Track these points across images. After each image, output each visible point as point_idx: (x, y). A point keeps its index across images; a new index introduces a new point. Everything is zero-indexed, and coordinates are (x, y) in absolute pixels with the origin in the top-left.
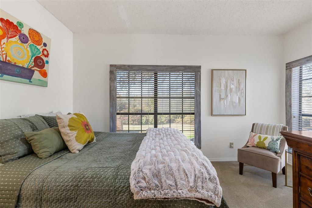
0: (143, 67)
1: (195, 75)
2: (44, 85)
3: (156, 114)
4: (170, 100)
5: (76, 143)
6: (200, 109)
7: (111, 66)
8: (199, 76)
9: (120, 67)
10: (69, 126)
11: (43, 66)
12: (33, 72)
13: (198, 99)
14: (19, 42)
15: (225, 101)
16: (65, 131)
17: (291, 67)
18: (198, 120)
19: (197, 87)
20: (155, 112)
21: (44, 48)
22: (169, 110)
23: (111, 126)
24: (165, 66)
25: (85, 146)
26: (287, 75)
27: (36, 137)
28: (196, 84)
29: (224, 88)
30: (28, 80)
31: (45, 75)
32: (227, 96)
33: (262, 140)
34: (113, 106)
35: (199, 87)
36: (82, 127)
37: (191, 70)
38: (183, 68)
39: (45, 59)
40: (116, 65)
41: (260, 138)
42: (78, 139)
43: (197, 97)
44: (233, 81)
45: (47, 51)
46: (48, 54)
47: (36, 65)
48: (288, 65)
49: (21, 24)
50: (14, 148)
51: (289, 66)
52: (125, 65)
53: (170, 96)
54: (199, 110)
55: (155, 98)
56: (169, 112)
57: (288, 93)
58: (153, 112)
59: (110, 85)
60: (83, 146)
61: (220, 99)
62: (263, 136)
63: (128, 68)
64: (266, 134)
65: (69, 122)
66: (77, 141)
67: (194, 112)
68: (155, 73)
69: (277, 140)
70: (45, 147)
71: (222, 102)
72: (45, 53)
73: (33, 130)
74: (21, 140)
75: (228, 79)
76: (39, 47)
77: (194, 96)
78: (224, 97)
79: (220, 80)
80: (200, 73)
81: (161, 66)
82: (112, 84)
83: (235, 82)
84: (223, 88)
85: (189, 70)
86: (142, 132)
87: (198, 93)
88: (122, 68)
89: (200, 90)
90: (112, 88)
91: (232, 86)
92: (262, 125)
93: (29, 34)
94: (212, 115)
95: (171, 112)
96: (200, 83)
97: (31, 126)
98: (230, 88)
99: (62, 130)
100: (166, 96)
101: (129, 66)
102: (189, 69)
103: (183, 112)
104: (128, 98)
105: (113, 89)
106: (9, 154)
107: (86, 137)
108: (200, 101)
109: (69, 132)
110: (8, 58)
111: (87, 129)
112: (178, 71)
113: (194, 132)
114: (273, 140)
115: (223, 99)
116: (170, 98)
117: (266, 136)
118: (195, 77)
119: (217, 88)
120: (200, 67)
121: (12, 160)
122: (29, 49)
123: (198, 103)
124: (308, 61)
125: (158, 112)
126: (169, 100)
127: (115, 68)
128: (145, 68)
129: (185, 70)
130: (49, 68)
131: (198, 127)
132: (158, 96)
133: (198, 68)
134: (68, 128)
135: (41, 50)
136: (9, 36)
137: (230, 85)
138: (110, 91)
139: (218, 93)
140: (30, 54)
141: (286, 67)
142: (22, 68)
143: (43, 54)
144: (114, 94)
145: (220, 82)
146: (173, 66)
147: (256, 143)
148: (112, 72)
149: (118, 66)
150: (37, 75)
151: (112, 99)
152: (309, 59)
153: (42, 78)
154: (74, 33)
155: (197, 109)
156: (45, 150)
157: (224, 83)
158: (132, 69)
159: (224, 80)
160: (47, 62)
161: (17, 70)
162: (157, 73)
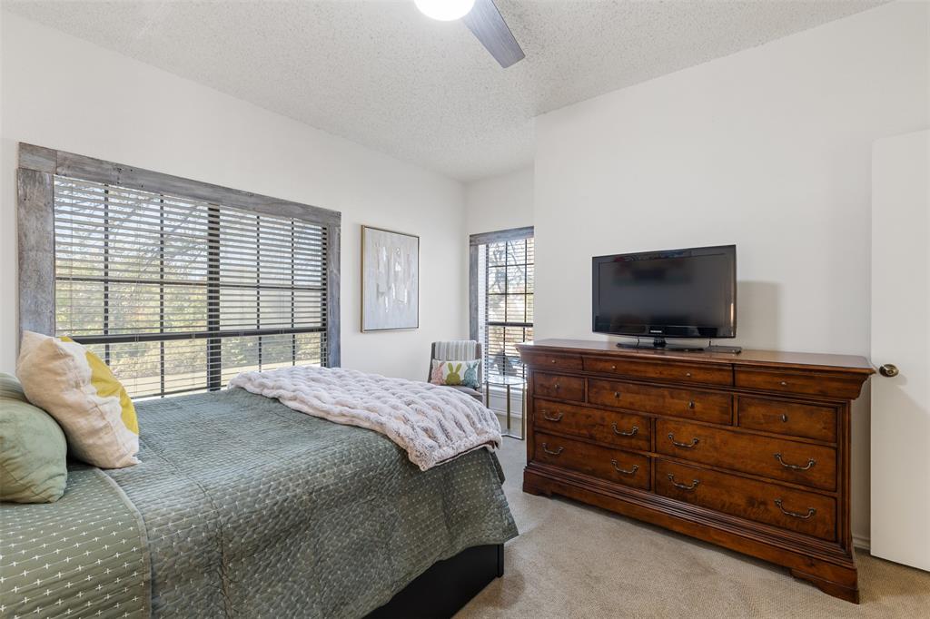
1: (328, 231)
3: (214, 335)
4: (258, 293)
7: (24, 148)
8: (336, 237)
9: (75, 163)
10: (94, 380)
13: (334, 293)
15: (387, 299)
16: (81, 397)
17: (477, 242)
18: (333, 345)
19: (332, 264)
20: (210, 329)
22: (255, 322)
24: (252, 195)
26: (471, 256)
28: (331, 256)
29: (385, 270)
32: (390, 288)
33: (454, 371)
35: (337, 262)
40: (56, 151)
41: (450, 367)
43: (331, 289)
44: (399, 256)
48: (473, 239)
51: (475, 240)
52: (101, 162)
53: (258, 281)
54: (337, 320)
55: (217, 285)
56: (256, 327)
57: (473, 287)
58: (206, 329)
61: (379, 294)
62: (455, 364)
63: (116, 173)
64: (456, 360)
68: (210, 209)
69: (474, 367)
71: (381, 300)
75: (391, 251)
77: (318, 284)
78: (384, 291)
79: (378, 251)
80: (340, 230)
81: (238, 192)
82: (32, 223)
83: (403, 260)
84: (382, 269)
85: (314, 218)
86: (165, 396)
87: (335, 277)
88: (87, 168)
89: (339, 270)
91: (398, 268)
92: (448, 344)
94: (361, 331)
96: (339, 253)
98: (395, 272)
100: (248, 281)
101: (119, 168)
103: (295, 326)
104: (101, 280)
105: (38, 243)
108: (339, 298)
109: (97, 399)
112: (287, 215)
114: (469, 368)
116: (258, 287)
117: (459, 362)
118: (328, 237)
120: (338, 215)
123: (335, 304)
124: (498, 237)
126: (255, 293)
127: (52, 164)
131: (335, 362)
132: (221, 279)
133: (335, 216)
134: (91, 388)
137: (395, 265)
139: (375, 281)
141: (471, 241)
144: (47, 265)
145: (378, 256)
146: (278, 200)
147: (445, 377)
148: (30, 175)
149: (65, 159)
151: (32, 284)
152: (499, 234)
155: (334, 316)
157: (385, 258)
158: (129, 181)
159: (385, 253)
162: (218, 211)
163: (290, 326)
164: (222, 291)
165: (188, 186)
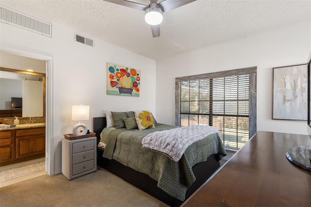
0: (199, 76)
1: (250, 76)
2: (138, 96)
3: (211, 115)
5: (141, 126)
6: (256, 112)
7: (176, 78)
8: (254, 77)
10: (139, 117)
11: (137, 86)
12: (132, 90)
13: (253, 101)
14: (127, 77)
15: (293, 103)
16: (137, 119)
18: (252, 123)
19: (252, 89)
20: (210, 113)
21: (137, 76)
22: (223, 112)
23: (176, 122)
25: (147, 129)
27: (126, 120)
28: (251, 86)
29: (292, 87)
30: (130, 94)
31: (138, 90)
32: (295, 97)
34: (177, 108)
35: (255, 89)
36: (145, 118)
37: (245, 73)
38: (236, 72)
39: (138, 82)
40: (179, 78)
42: (142, 124)
43: (251, 100)
45: (139, 78)
46: (139, 79)
47: (134, 86)
49: (127, 69)
50: (120, 124)
52: (185, 77)
55: (212, 101)
58: (209, 113)
59: (175, 92)
60: (145, 128)
61: (285, 101)
63: (187, 78)
65: (139, 115)
66: (141, 124)
67: (248, 114)
68: (210, 80)
70: (129, 125)
71: (288, 104)
72: (138, 79)
73: (127, 118)
74: (122, 121)
75: (298, 76)
76: (135, 77)
77: (248, 98)
78: (291, 99)
79: (285, 78)
80: (256, 74)
81: (213, 73)
84: (289, 87)
87: (253, 95)
88: (183, 79)
89: (256, 92)
90: (177, 94)
93: (131, 72)
94: (273, 119)
95: (225, 114)
96: (256, 84)
97: (127, 116)
98: (302, 87)
99: (136, 119)
100: (221, 99)
101: (188, 77)
102: (243, 72)
103: (239, 114)
104: (189, 101)
106: (118, 126)
107: (148, 124)
109: (139, 120)
110: (122, 86)
111: (148, 120)
112: (231, 75)
113: (248, 135)
115: (289, 100)
116: (224, 101)
118: (250, 78)
119: (279, 88)
120: (255, 68)
121: (119, 128)
122: (130, 79)
123: (253, 106)
125: (213, 113)
127: (179, 80)
128: (200, 77)
129: (238, 74)
130: (140, 87)
131: (253, 131)
132: (213, 99)
133: (254, 69)
134: (138, 118)
135: (136, 78)
136: (123, 76)
138: (176, 97)
139: (282, 94)
140: (131, 81)
142: (128, 89)
143: (137, 80)
144: (178, 99)
145: (285, 81)
146: (226, 71)
148: (177, 83)
149: (181, 78)
150: (134, 91)
151: (176, 102)
153: (137, 92)
154: (156, 61)
155: (252, 111)
156: (129, 126)
157: (291, 81)
160: (139, 83)
161: (125, 90)
162: (212, 80)
163: (237, 114)
164: (213, 102)
165: (200, 76)
